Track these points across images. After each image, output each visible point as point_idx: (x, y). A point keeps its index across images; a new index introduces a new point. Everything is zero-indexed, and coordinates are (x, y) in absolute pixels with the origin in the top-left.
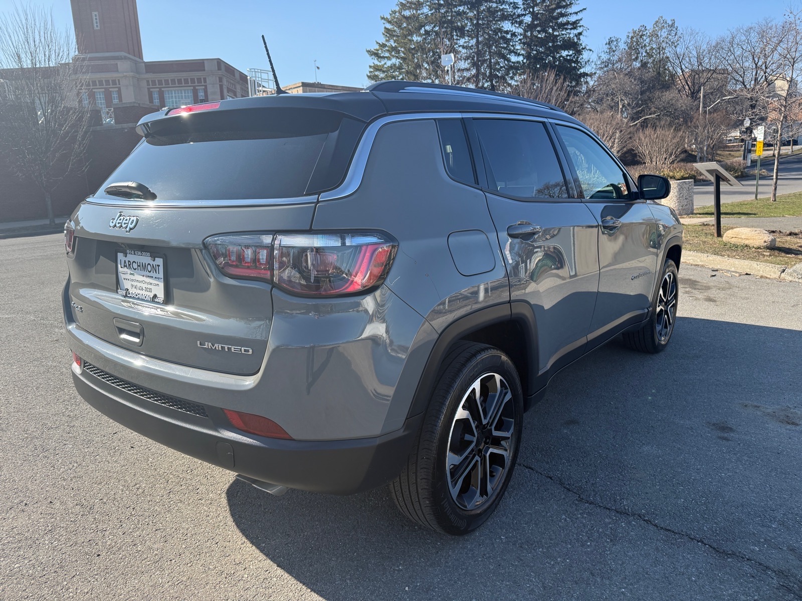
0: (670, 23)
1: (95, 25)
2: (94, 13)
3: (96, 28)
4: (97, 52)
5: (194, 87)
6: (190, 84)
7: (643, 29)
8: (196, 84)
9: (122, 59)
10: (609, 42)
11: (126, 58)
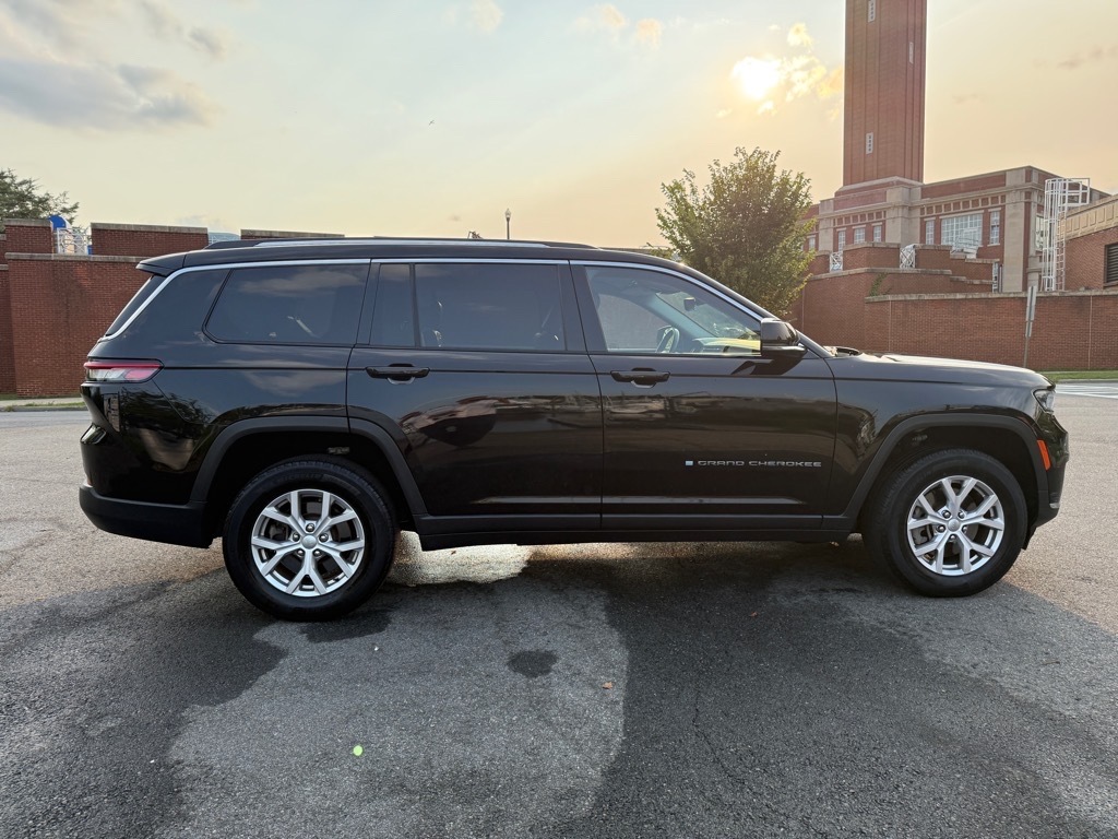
1: (868, 148)
2: (868, 135)
3: (868, 152)
4: (864, 181)
5: (986, 209)
6: (980, 206)
8: (990, 205)
9: (893, 185)
11: (899, 183)
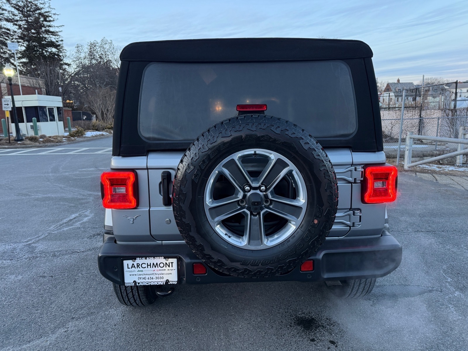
0: (110, 42)
7: (96, 42)
10: (77, 47)
